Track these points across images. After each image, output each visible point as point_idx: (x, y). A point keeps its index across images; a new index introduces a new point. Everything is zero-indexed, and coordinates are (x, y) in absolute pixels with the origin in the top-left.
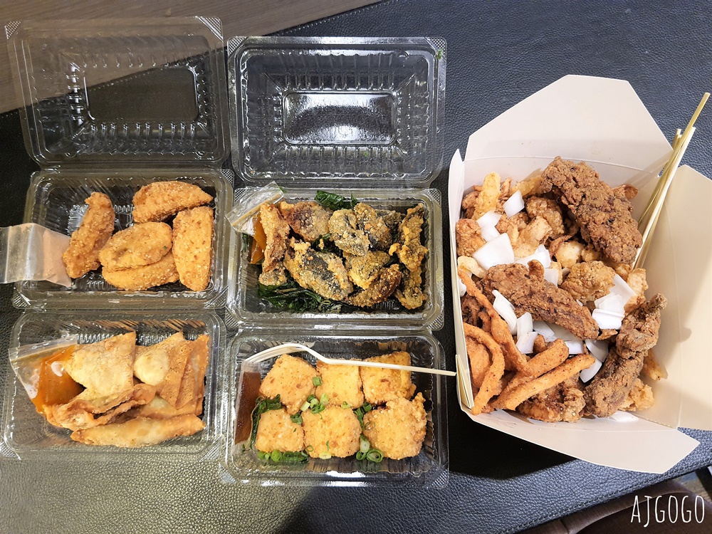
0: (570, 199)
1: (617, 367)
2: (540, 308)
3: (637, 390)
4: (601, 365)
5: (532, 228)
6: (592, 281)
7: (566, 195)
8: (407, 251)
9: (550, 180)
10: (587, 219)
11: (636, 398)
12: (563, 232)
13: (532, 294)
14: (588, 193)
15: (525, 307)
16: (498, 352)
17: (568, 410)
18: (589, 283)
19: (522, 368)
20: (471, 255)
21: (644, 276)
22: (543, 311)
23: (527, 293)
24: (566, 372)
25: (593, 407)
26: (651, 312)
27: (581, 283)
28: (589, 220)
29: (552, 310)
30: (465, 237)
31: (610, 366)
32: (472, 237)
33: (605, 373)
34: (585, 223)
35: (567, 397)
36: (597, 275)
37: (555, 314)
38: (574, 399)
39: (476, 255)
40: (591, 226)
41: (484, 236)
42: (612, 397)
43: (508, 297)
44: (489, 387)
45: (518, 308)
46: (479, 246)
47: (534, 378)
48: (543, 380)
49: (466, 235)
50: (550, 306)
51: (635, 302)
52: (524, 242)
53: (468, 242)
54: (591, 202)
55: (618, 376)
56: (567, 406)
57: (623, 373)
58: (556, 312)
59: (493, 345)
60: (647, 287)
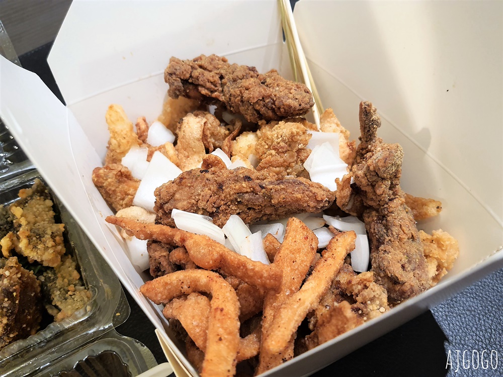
0: (208, 85)
1: (384, 222)
2: (240, 193)
3: (429, 243)
4: (365, 237)
6: (283, 141)
7: (202, 83)
10: (238, 92)
11: (435, 251)
12: (227, 132)
13: (220, 186)
14: (223, 72)
15: (223, 207)
16: (215, 278)
17: (371, 307)
18: (282, 144)
20: (130, 204)
22: (247, 196)
23: (214, 187)
24: (330, 261)
25: (398, 288)
26: (371, 139)
27: (273, 152)
28: (241, 92)
29: (258, 188)
30: (110, 184)
31: (378, 228)
32: (120, 182)
33: (378, 240)
34: (239, 98)
35: (356, 291)
36: (284, 131)
37: (264, 190)
38: (366, 287)
39: (136, 200)
40: (246, 95)
41: (135, 174)
42: (409, 262)
43: (194, 209)
45: (215, 215)
46: (136, 189)
48: (310, 284)
49: (109, 180)
50: (251, 184)
51: (347, 151)
52: (188, 157)
53: (117, 189)
54: (231, 76)
55: (395, 230)
56: (364, 303)
57: (397, 222)
58: (262, 187)
60: (348, 133)
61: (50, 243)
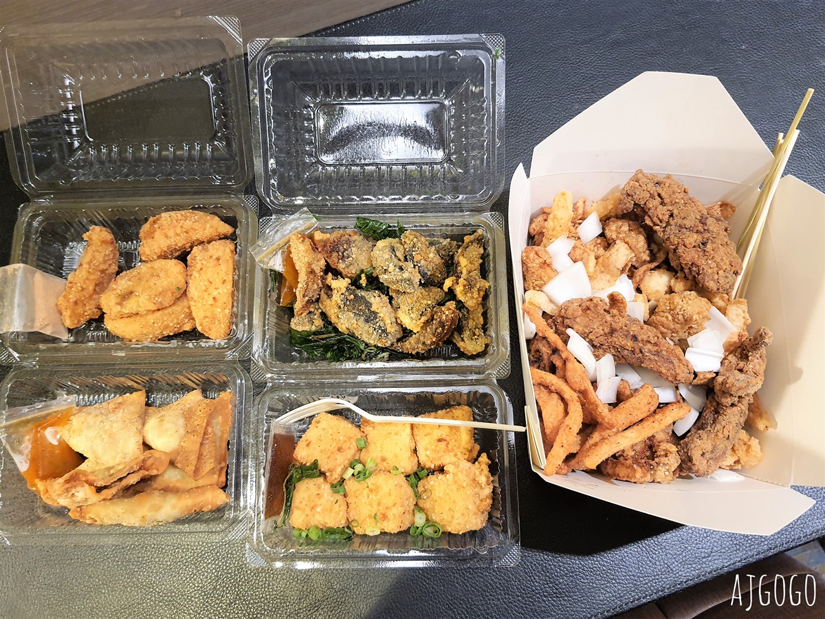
0: (655, 219)
1: (716, 416)
2: (623, 348)
3: (742, 443)
4: (698, 414)
5: (611, 254)
6: (683, 315)
7: (651, 214)
8: (464, 286)
9: (630, 198)
10: (676, 242)
11: (741, 453)
12: (648, 259)
13: (613, 331)
14: (675, 212)
15: (605, 347)
16: (575, 401)
17: (660, 468)
18: (680, 317)
19: (603, 419)
20: (540, 288)
21: (745, 308)
22: (626, 352)
23: (607, 330)
24: (656, 424)
25: (689, 464)
26: (755, 350)
27: (670, 318)
28: (678, 244)
29: (638, 350)
30: (533, 267)
31: (709, 416)
32: (541, 267)
33: (703, 424)
34: (674, 247)
35: (659, 454)
36: (689, 308)
37: (640, 355)
38: (666, 455)
39: (547, 288)
40: (681, 250)
41: (556, 265)
42: (712, 452)
43: (584, 336)
44: (565, 442)
45: (597, 349)
46: (550, 278)
47: (618, 432)
48: (628, 433)
49: (534, 265)
50: (635, 345)
51: (736, 339)
52: (602, 272)
53: (536, 273)
54: (680, 222)
55: (718, 427)
56: (658, 464)
57: (723, 423)
58: (641, 352)
59: (568, 394)
60: (750, 321)
61: (476, 295)
